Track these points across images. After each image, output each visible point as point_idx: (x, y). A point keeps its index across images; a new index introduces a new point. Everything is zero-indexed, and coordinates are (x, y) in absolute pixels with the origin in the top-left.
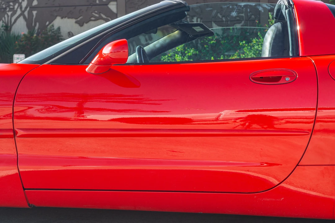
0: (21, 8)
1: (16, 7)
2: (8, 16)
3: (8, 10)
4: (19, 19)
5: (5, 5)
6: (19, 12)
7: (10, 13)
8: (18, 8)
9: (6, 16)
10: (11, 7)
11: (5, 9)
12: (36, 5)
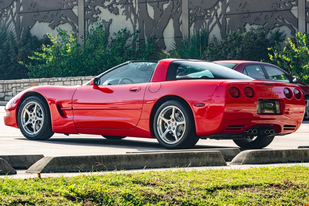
0: (217, 15)
1: (212, 14)
2: (206, 24)
3: (206, 17)
4: (215, 27)
5: (203, 13)
6: (215, 20)
7: (207, 21)
8: (214, 16)
9: (204, 24)
10: (209, 15)
11: (204, 16)
12: (228, 12)
